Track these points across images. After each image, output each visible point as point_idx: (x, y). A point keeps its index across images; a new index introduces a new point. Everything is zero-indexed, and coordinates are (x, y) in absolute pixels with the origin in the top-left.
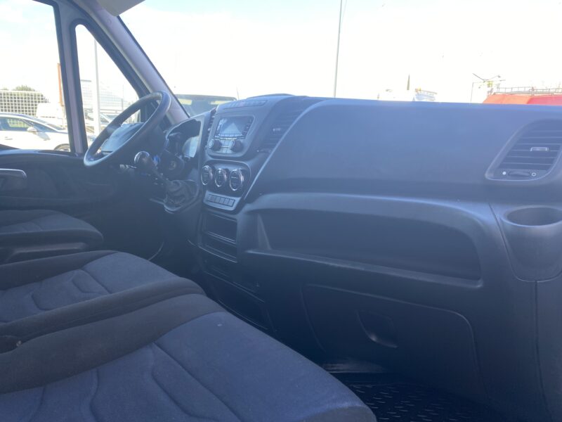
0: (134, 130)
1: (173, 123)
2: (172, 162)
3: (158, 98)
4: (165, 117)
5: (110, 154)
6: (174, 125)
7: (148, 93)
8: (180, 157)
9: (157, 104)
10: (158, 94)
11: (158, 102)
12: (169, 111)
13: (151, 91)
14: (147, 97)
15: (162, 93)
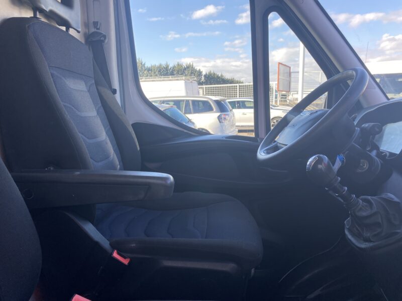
0: (316, 118)
1: (365, 105)
2: (362, 161)
3: (350, 77)
4: (358, 102)
5: (285, 147)
6: (367, 108)
7: (338, 72)
8: (374, 153)
9: (347, 86)
10: (350, 72)
11: (350, 82)
12: (364, 94)
13: (340, 70)
14: (336, 77)
15: (356, 70)
